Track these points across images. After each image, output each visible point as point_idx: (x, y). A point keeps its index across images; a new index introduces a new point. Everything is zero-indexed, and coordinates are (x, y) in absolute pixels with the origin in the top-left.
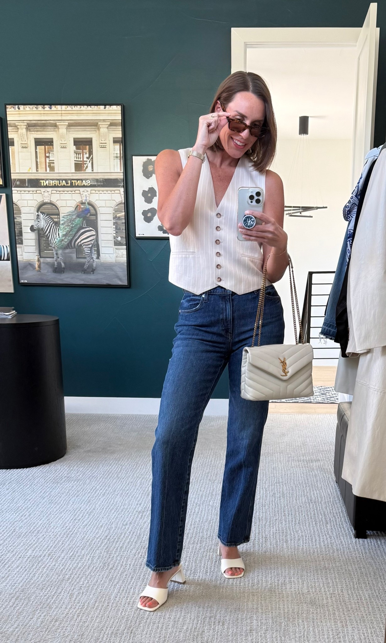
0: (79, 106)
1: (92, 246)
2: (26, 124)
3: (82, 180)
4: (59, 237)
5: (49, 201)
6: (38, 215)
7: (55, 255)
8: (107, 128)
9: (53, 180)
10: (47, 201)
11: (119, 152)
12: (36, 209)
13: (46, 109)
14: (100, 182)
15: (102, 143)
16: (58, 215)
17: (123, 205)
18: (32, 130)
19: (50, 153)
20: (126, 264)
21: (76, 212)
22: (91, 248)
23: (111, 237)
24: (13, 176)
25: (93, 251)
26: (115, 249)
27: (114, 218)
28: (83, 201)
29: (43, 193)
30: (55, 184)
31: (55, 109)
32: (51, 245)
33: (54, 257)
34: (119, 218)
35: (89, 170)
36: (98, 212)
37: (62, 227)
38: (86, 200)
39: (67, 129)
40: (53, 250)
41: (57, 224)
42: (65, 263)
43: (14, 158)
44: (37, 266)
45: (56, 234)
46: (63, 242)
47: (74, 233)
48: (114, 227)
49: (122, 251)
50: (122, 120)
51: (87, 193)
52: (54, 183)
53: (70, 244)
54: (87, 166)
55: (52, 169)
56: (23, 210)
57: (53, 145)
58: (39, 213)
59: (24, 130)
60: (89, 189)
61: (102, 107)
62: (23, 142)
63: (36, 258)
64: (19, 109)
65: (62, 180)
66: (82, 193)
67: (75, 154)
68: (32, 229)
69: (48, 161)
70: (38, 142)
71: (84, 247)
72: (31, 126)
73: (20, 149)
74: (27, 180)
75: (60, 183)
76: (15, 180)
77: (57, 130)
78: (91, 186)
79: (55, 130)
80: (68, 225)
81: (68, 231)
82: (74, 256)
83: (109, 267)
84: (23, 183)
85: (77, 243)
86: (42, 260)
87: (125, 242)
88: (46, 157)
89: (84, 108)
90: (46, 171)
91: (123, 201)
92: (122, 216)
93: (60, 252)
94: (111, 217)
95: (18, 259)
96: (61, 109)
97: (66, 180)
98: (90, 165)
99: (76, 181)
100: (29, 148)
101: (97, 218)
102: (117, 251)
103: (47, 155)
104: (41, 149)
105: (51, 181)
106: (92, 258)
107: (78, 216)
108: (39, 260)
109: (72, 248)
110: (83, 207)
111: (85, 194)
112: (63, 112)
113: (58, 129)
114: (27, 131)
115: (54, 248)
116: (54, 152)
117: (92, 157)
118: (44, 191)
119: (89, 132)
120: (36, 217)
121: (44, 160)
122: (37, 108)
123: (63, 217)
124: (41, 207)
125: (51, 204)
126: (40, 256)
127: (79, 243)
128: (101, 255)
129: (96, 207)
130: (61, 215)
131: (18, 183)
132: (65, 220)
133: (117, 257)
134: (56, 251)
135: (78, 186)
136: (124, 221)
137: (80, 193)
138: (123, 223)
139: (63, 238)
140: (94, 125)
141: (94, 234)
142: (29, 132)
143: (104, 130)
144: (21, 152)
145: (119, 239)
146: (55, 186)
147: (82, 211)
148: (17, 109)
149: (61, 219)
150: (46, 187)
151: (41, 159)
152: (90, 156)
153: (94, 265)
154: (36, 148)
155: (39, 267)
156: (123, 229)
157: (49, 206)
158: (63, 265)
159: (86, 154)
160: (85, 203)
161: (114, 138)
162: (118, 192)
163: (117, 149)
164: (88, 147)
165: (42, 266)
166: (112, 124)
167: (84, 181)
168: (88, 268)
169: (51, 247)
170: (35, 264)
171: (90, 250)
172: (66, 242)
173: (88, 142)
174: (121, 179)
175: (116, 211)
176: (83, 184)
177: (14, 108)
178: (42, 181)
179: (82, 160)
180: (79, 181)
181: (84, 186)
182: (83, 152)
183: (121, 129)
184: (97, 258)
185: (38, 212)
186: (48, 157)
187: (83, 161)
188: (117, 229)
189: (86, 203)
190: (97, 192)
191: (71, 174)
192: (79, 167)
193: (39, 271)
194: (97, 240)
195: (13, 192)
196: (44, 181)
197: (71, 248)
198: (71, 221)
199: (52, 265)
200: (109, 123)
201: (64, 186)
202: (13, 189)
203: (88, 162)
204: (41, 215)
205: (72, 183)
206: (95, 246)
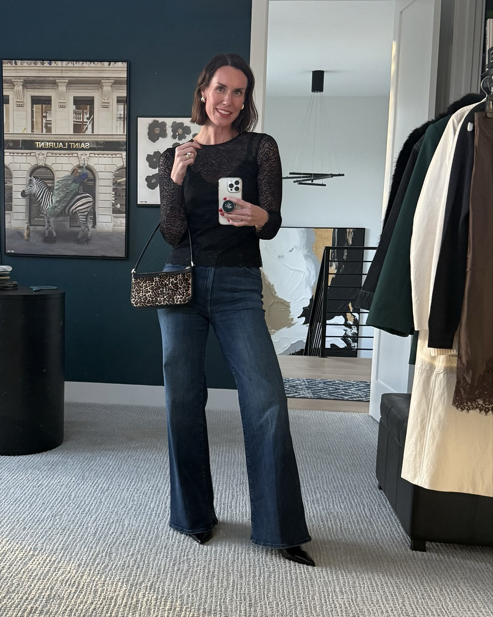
0: (81, 63)
1: (88, 214)
2: (23, 80)
3: (80, 142)
4: (52, 204)
5: (44, 165)
6: (31, 180)
7: (46, 223)
8: (111, 86)
9: (49, 142)
10: (41, 164)
11: (122, 113)
12: (29, 173)
13: (45, 65)
14: (101, 145)
15: (104, 103)
16: (53, 179)
17: (125, 170)
18: (29, 87)
19: (47, 113)
20: (124, 234)
21: (72, 177)
22: (87, 216)
23: (109, 205)
24: (6, 137)
25: (89, 219)
26: (113, 218)
27: (114, 184)
28: (81, 165)
29: (37, 156)
30: (51, 147)
31: (55, 65)
32: (43, 212)
33: (45, 226)
34: (119, 184)
35: (89, 131)
36: (97, 178)
37: (56, 192)
38: (84, 164)
39: (67, 86)
40: (44, 218)
41: (51, 189)
42: (57, 232)
43: (8, 117)
44: (25, 235)
45: (49, 200)
46: (56, 209)
47: (68, 199)
48: (114, 193)
49: (120, 219)
50: (127, 78)
51: (85, 157)
52: (50, 145)
53: (63, 211)
54: (87, 128)
55: (49, 130)
56: (15, 174)
57: (51, 104)
58: (32, 177)
59: (21, 87)
60: (88, 152)
61: (106, 64)
62: (19, 100)
63: (26, 226)
64: (16, 64)
65: (59, 142)
66: (79, 156)
67: (75, 114)
68: (23, 194)
69: (44, 121)
70: (35, 100)
71: (79, 214)
72: (28, 83)
73: (16, 108)
74: (21, 141)
75: (56, 146)
76: (8, 141)
77: (55, 87)
78: (90, 149)
79: (54, 88)
80: (63, 191)
81: (62, 197)
82: (67, 224)
83: (106, 236)
84: (16, 145)
85: (71, 210)
86: (32, 228)
87: (125, 210)
88: (43, 117)
89: (86, 64)
90: (42, 132)
91: (125, 166)
92: (123, 182)
93: (52, 220)
94: (110, 183)
95: (6, 227)
96: (62, 65)
97: (63, 143)
98: (90, 126)
99: (74, 144)
100: (25, 106)
101: (95, 183)
102: (115, 219)
103: (44, 115)
104: (37, 108)
105: (47, 143)
106: (87, 227)
107: (75, 181)
108: (28, 228)
109: (66, 216)
110: (80, 171)
111: (83, 157)
112: (63, 69)
113: (58, 86)
114: (23, 88)
115: (46, 215)
116: (53, 112)
117: (93, 117)
118: (38, 153)
119: (90, 91)
120: (28, 182)
121: (41, 120)
122: (35, 64)
123: (58, 182)
124: (34, 171)
125: (46, 167)
126: (30, 223)
127: (73, 210)
128: (97, 223)
129: (95, 172)
130: (56, 180)
131: (11, 144)
132: (60, 185)
133: (114, 226)
134: (48, 218)
135: (76, 149)
136: (124, 187)
137: (78, 157)
138: (123, 189)
139: (57, 205)
140: (97, 83)
141: (92, 200)
142: (25, 90)
143: (107, 88)
144: (16, 111)
145: (119, 206)
146: (51, 149)
147: (79, 176)
148: (14, 65)
149: (56, 184)
150: (42, 149)
151: (38, 119)
152: (90, 116)
153: (89, 235)
154: (32, 107)
155: (28, 235)
156: (123, 196)
157: (44, 170)
158: (54, 233)
159: (86, 114)
160: (82, 167)
161: (117, 97)
162: (120, 156)
163: (121, 109)
164: (88, 106)
165: (31, 234)
166: (117, 82)
167: (83, 144)
168: (82, 237)
169: (43, 214)
170: (24, 232)
171: (86, 218)
172: (59, 209)
173: (90, 101)
174: (123, 142)
175: (117, 176)
176: (81, 146)
177: (10, 63)
178: (37, 143)
179: (81, 120)
180: (77, 144)
181: (83, 149)
182: (83, 112)
183: (126, 88)
184: (92, 227)
185: (30, 177)
186: (46, 117)
187: (83, 122)
188: (117, 195)
189: (84, 167)
190: (96, 156)
191: (68, 136)
192: (78, 128)
193: (28, 240)
194: (94, 207)
195: (6, 154)
196: (40, 143)
197: (64, 215)
198: (66, 186)
199: (43, 234)
200: (113, 81)
201: (61, 149)
202: (5, 151)
203: (88, 123)
204: (34, 179)
205: (69, 146)
206: (91, 213)
